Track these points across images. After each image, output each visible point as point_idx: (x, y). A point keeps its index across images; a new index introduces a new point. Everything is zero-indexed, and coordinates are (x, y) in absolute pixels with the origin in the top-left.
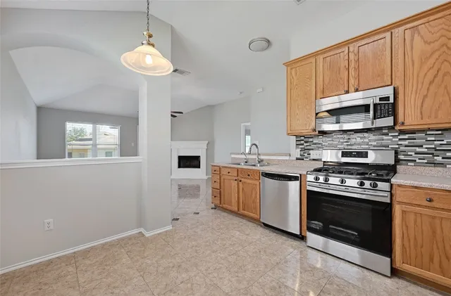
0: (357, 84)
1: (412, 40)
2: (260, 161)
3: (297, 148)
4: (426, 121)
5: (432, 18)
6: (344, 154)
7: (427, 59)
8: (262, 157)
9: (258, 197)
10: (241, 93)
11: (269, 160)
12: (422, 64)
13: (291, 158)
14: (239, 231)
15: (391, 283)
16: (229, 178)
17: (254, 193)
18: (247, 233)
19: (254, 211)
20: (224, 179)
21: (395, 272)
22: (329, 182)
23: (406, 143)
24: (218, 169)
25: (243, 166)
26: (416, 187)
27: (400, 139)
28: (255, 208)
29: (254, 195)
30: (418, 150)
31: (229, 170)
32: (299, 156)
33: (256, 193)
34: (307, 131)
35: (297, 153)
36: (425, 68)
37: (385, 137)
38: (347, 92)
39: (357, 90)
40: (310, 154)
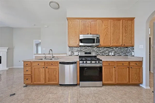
0: (91, 32)
1: (102, 24)
2: (53, 57)
3: (69, 51)
4: (105, 45)
5: (106, 20)
6: (86, 53)
7: (105, 30)
8: (54, 55)
9: (57, 73)
10: (35, 25)
11: (57, 56)
12: (104, 31)
13: (67, 55)
14: (50, 93)
15: (103, 88)
16: (39, 67)
17: (55, 72)
18: (55, 92)
19: (55, 80)
20: (35, 68)
21: (103, 85)
22: (87, 63)
23: (98, 50)
24: (30, 63)
25: (44, 60)
26: (106, 61)
27: (97, 49)
28: (56, 79)
29: (55, 73)
30: (100, 52)
31: (38, 63)
32: (70, 54)
33: (56, 72)
34: (76, 45)
35: (70, 53)
36: (104, 32)
37: (94, 48)
38: (88, 34)
39: (91, 34)
40: (74, 54)
